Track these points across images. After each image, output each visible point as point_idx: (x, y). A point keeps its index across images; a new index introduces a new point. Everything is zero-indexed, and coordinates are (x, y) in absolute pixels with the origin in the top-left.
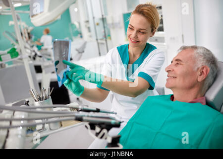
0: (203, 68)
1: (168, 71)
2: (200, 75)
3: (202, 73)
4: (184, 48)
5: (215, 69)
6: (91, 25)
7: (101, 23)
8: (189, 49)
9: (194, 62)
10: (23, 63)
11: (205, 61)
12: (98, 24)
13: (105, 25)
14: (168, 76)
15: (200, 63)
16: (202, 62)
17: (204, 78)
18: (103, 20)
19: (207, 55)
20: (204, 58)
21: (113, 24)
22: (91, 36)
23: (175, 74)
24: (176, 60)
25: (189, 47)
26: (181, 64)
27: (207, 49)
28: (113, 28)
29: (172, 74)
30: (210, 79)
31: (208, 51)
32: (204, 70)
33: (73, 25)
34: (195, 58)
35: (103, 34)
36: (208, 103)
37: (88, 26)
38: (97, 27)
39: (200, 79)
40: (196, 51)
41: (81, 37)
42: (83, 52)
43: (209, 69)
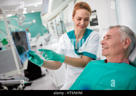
0: (126, 40)
1: (102, 44)
2: (125, 45)
3: (126, 43)
4: (111, 28)
5: (134, 40)
6: (54, 25)
7: (60, 24)
8: (115, 28)
9: (120, 36)
10: (11, 48)
11: (127, 35)
12: (58, 25)
13: (63, 25)
14: (103, 48)
15: (124, 36)
16: (125, 36)
17: (128, 47)
18: (61, 22)
19: (128, 31)
20: (126, 33)
21: (67, 24)
22: (54, 32)
23: (107, 45)
24: (107, 36)
25: (115, 27)
26: (111, 38)
27: (127, 27)
28: (68, 26)
29: (105, 46)
30: (132, 47)
31: (128, 28)
32: (127, 41)
33: (43, 26)
34: (120, 33)
35: (62, 30)
36: (131, 63)
37: (52, 26)
38: (58, 27)
39: (125, 47)
40: (120, 29)
41: (49, 33)
42: (49, 40)
43: (130, 40)
